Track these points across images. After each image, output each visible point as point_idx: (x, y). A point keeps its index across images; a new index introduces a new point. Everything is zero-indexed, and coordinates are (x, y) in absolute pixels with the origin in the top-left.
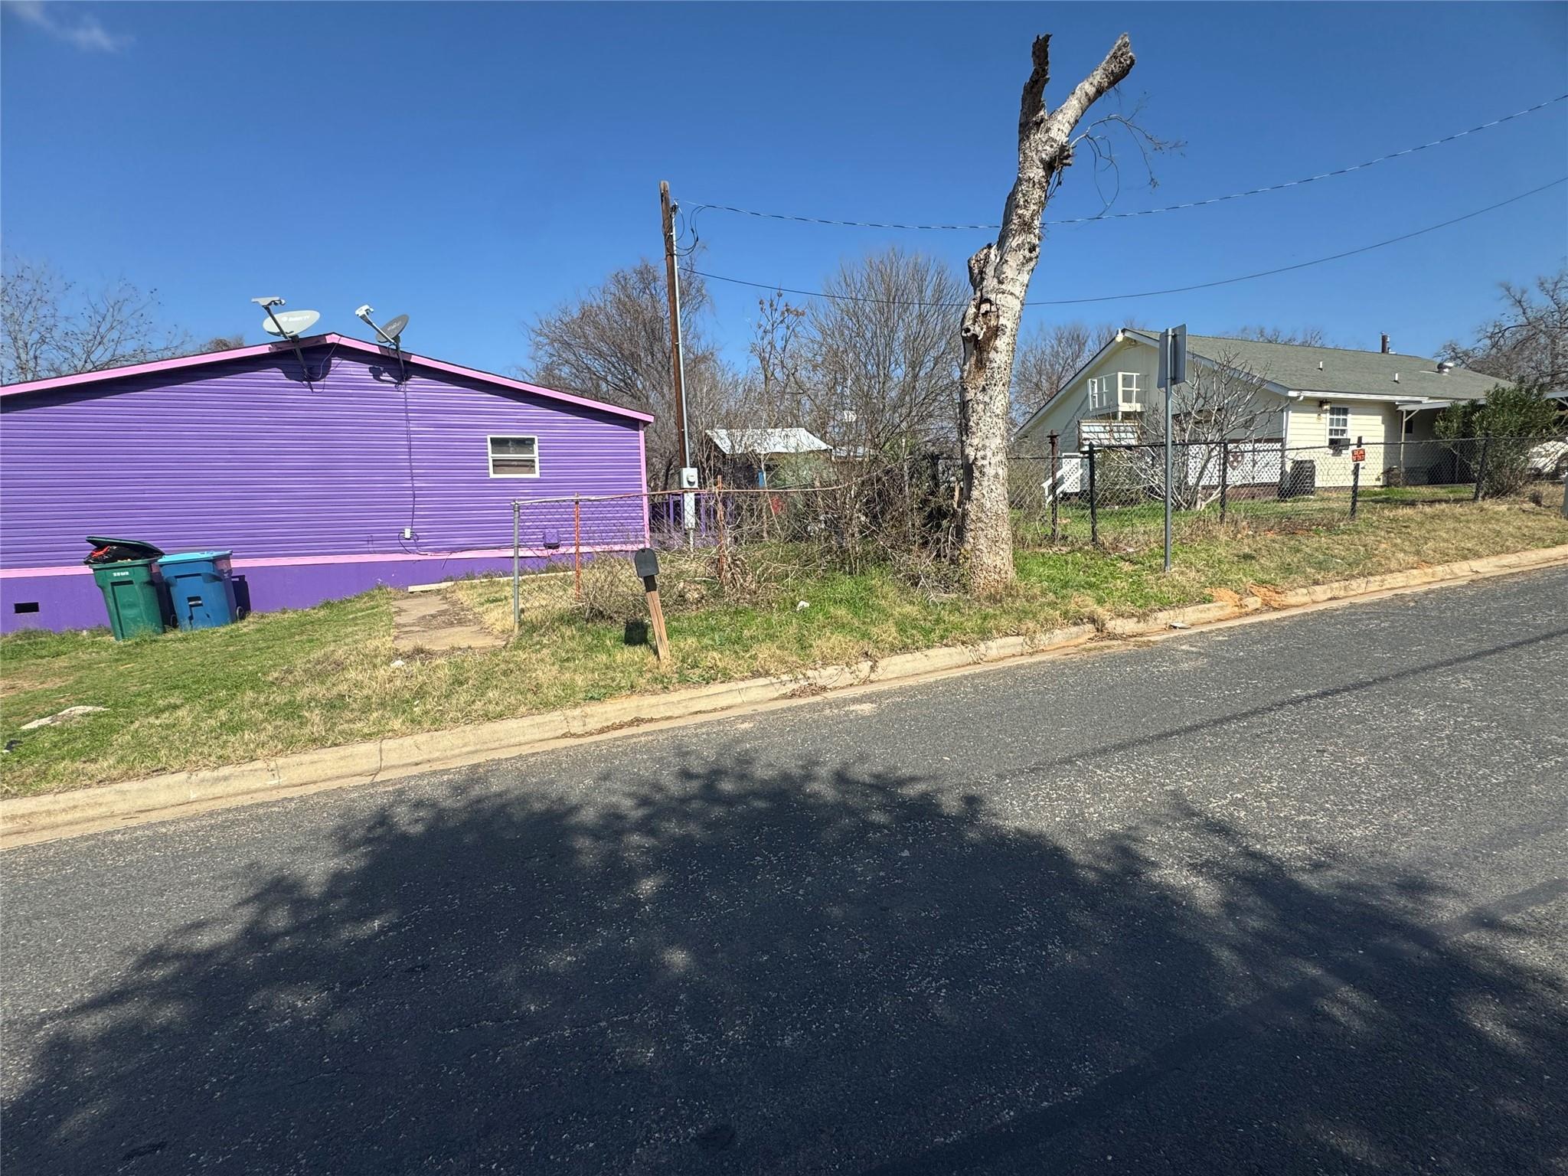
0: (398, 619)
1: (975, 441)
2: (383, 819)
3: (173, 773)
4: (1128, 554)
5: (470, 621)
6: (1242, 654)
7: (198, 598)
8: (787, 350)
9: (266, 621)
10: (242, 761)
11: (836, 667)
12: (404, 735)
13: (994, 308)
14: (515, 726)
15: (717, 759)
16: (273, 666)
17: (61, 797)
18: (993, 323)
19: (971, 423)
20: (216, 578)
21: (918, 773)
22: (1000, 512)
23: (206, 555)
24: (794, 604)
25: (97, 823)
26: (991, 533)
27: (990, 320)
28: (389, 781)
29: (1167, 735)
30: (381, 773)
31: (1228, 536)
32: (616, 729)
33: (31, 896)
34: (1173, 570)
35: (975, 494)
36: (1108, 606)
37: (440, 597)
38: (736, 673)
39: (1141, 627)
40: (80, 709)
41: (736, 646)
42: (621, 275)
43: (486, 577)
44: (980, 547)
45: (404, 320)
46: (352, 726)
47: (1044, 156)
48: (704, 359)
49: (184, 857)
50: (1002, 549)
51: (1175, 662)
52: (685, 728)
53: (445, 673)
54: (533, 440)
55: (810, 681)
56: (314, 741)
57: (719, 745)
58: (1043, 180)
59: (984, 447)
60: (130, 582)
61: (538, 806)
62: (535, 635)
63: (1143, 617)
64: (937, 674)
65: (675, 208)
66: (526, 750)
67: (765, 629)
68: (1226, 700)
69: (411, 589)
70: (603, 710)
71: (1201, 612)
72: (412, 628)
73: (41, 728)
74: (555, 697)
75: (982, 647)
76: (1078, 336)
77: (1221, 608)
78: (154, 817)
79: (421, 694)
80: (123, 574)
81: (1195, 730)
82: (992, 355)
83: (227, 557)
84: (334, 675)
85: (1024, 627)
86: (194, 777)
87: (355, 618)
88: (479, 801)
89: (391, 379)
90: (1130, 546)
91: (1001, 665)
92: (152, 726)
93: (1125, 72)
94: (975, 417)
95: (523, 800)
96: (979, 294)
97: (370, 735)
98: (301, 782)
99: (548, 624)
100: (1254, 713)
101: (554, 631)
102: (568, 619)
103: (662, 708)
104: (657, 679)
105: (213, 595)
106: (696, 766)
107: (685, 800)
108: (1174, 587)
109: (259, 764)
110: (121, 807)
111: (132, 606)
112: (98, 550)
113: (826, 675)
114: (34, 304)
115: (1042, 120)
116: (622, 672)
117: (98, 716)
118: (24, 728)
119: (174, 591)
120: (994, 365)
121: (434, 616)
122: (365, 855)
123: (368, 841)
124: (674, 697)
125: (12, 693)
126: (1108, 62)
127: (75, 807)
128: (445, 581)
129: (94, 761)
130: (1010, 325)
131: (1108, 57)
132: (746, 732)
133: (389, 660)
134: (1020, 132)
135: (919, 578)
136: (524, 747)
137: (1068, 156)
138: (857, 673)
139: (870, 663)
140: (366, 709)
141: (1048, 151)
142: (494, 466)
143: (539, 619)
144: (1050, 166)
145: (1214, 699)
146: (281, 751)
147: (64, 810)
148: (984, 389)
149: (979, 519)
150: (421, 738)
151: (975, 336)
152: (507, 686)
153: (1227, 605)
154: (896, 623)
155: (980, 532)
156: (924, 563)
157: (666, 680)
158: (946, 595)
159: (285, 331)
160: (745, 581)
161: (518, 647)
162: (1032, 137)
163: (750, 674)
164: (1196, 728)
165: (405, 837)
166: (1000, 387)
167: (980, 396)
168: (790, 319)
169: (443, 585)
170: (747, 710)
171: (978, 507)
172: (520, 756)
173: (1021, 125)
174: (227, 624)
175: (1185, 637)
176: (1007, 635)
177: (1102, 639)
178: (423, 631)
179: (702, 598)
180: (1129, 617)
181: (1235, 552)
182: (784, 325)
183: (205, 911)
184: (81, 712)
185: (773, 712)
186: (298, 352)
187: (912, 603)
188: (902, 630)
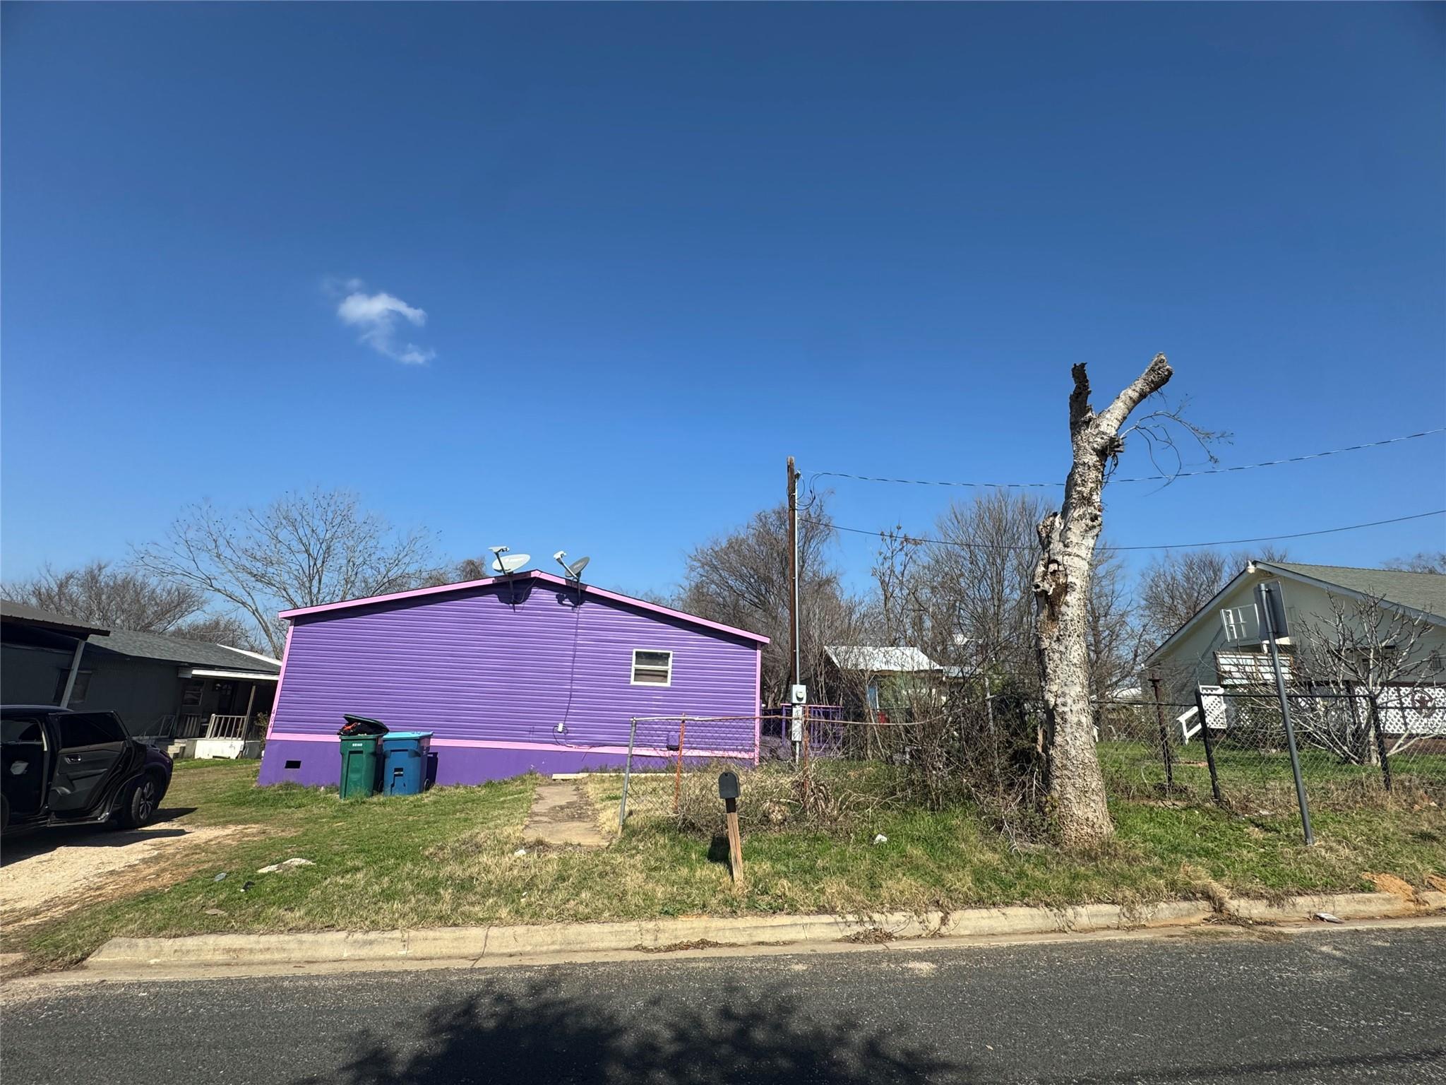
0: (535, 808)
1: (1054, 688)
2: (469, 1008)
3: (338, 931)
4: (1261, 817)
5: (588, 816)
6: (1402, 970)
7: (401, 770)
8: (905, 575)
9: (443, 793)
10: (386, 929)
11: (904, 913)
12: (508, 924)
13: (1061, 568)
14: (596, 931)
15: (760, 1002)
16: (432, 841)
17: (263, 938)
18: (1062, 580)
19: (1048, 670)
20: (417, 754)
21: (954, 1059)
22: (1086, 761)
23: (416, 735)
24: (872, 837)
25: (277, 967)
26: (1079, 782)
27: (1059, 578)
28: (484, 968)
29: (1261, 1067)
30: (482, 959)
31: (1401, 806)
32: (681, 949)
33: (218, 1024)
34: (1316, 843)
35: (1058, 740)
36: (1227, 881)
37: (574, 787)
38: (802, 905)
39: (1273, 913)
40: (297, 861)
41: (808, 876)
42: (763, 514)
43: (615, 771)
44: (1068, 796)
45: (586, 561)
46: (471, 908)
47: (1096, 446)
48: (828, 581)
49: (321, 1013)
50: (1094, 801)
51: (1306, 968)
52: (742, 959)
53: (553, 868)
54: (669, 654)
55: (876, 926)
56: (440, 918)
57: (767, 985)
58: (1098, 463)
59: (1064, 695)
60: (361, 752)
61: (589, 1021)
62: (634, 839)
63: (1275, 900)
64: (1014, 937)
65: (798, 475)
66: (600, 958)
67: (838, 861)
68: (1358, 1033)
69: (555, 776)
70: (675, 926)
71: (1359, 902)
72: (541, 818)
73: (269, 873)
74: (636, 906)
75: (1070, 912)
76: (1211, 562)
77: (1389, 900)
78: (314, 970)
79: (530, 886)
80: (359, 745)
81: (1303, 1068)
82: (1064, 609)
83: (429, 737)
84: (472, 856)
85: (1120, 895)
86: (350, 937)
87: (504, 802)
88: (546, 1005)
89: (570, 603)
90: (1264, 808)
91: (1089, 938)
92: (337, 885)
93: (1165, 380)
94: (1052, 665)
95: (580, 1011)
96: (1047, 555)
97: (482, 920)
98: (422, 956)
99: (646, 830)
100: (1392, 1058)
101: (650, 838)
102: (661, 827)
103: (728, 933)
104: (727, 901)
105: (412, 767)
106: (739, 1007)
107: (715, 1043)
108: (1318, 865)
109: (397, 934)
110: (297, 955)
111: (357, 771)
112: (348, 725)
113: (894, 921)
114: (367, 539)
115: (1090, 419)
116: (698, 889)
117: (307, 868)
118: (260, 871)
119: (388, 762)
120: (1066, 617)
121: (562, 808)
122: (445, 1041)
123: (450, 1028)
124: (740, 923)
125: (263, 837)
126: (1147, 374)
127: (268, 949)
128: (583, 772)
129: (292, 910)
130: (1078, 582)
131: (1147, 370)
132: (797, 975)
133: (516, 848)
134: (1071, 429)
135: (1002, 822)
136: (599, 954)
137: (1118, 446)
138: (927, 924)
139: (941, 914)
140: (485, 896)
141: (1099, 442)
142: (635, 674)
143: (640, 824)
144: (1102, 453)
145: (1343, 1028)
146: (416, 924)
147: (261, 950)
148: (1058, 639)
149: (1064, 767)
150: (520, 929)
151: (1045, 592)
152: (598, 888)
153: (1396, 898)
154: (974, 872)
155: (1067, 780)
156: (1008, 807)
157: (736, 904)
158: (1033, 845)
159: (505, 568)
160: (827, 807)
161: (618, 850)
162: (1082, 432)
163: (816, 909)
164: (1305, 1065)
165: (478, 1031)
166: (1075, 638)
167: (1055, 646)
168: (910, 546)
169: (581, 775)
170: (805, 950)
171: (1063, 753)
172: (593, 964)
173: (1071, 423)
174: (415, 794)
175: (1332, 935)
176: (1099, 901)
177: (1220, 922)
178: (550, 823)
179: (785, 820)
180: (1256, 898)
181: (1409, 828)
182: (903, 553)
183: (319, 1069)
184: (297, 864)
185: (831, 956)
186: (511, 583)
187: (995, 850)
188: (978, 880)
